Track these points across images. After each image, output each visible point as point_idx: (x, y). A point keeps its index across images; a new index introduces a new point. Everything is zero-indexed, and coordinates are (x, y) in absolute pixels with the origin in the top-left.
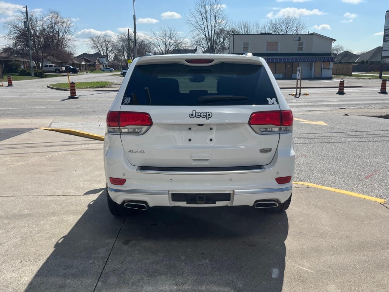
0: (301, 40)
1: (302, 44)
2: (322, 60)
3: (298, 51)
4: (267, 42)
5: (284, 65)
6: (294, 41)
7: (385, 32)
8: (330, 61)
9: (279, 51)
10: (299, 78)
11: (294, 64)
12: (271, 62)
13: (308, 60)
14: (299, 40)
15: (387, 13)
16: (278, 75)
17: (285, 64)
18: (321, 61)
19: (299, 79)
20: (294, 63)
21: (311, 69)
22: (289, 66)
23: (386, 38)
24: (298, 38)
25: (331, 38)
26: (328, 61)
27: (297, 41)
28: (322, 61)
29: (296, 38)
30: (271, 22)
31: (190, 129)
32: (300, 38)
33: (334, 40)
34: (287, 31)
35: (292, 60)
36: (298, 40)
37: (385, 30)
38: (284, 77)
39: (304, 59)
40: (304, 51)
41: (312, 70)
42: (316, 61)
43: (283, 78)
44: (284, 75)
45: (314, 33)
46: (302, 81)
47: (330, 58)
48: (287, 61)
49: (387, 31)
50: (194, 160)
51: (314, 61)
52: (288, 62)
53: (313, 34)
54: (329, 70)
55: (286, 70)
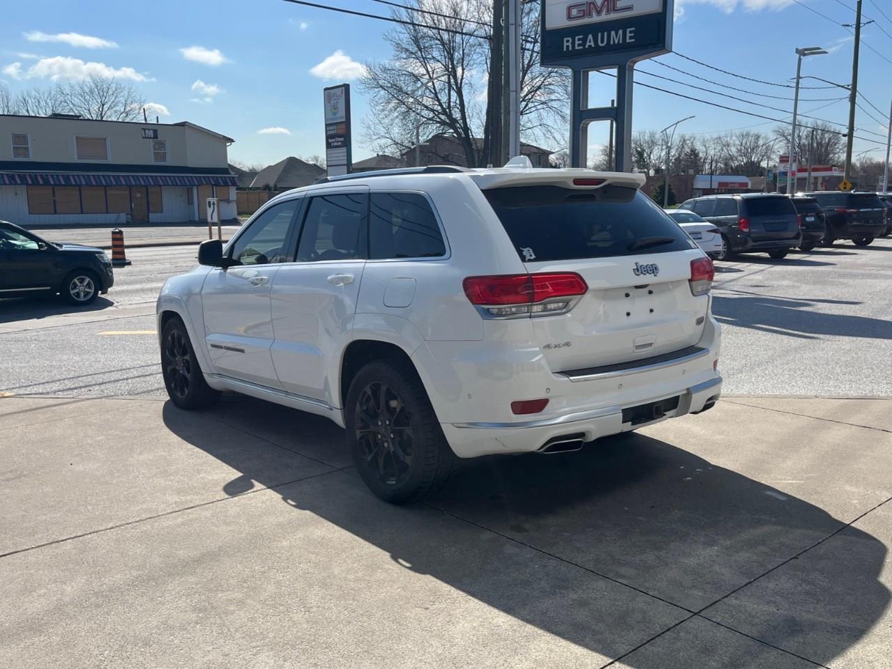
0: (160, 138)
1: (162, 145)
2: (213, 183)
3: (156, 159)
4: (77, 138)
5: (127, 192)
6: (143, 138)
7: (328, 129)
8: (230, 184)
9: (111, 160)
10: (215, 219)
11: (149, 190)
12: (95, 186)
13: (183, 181)
14: (156, 137)
15: (326, 92)
16: (117, 215)
17: (130, 189)
18: (211, 183)
19: (214, 224)
20: (149, 187)
21: (190, 202)
22: (138, 195)
23: (330, 141)
24: (151, 132)
25: (224, 136)
26: (226, 185)
27: (151, 138)
28: (213, 185)
29: (147, 131)
30: (60, 88)
31: (627, 295)
32: (155, 132)
33: (231, 141)
34: (104, 112)
35: (147, 181)
36: (152, 136)
37: (327, 125)
38: (129, 220)
39: (172, 178)
40: (169, 162)
41: (192, 204)
42: (200, 184)
43: (128, 222)
44: (129, 216)
45: (186, 122)
46: (222, 227)
47: (229, 177)
48: (133, 183)
49: (331, 128)
50: (638, 347)
51: (197, 184)
52: (136, 185)
53: (183, 124)
54: (230, 205)
55: (133, 205)
